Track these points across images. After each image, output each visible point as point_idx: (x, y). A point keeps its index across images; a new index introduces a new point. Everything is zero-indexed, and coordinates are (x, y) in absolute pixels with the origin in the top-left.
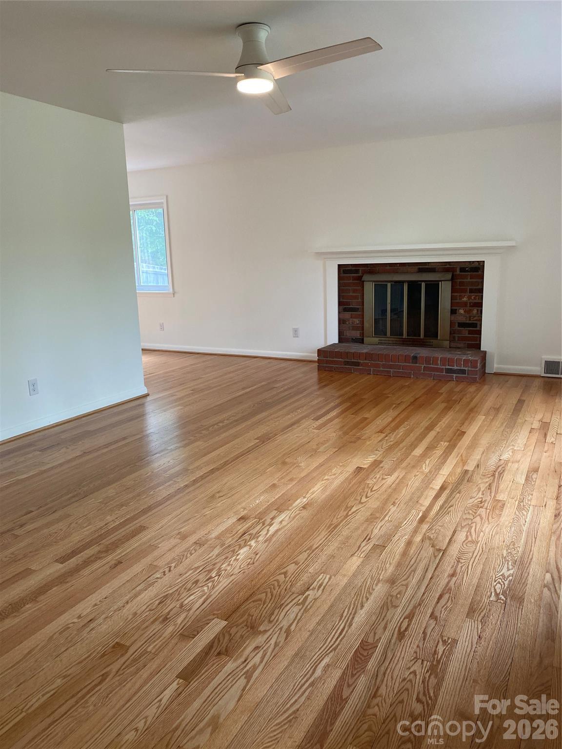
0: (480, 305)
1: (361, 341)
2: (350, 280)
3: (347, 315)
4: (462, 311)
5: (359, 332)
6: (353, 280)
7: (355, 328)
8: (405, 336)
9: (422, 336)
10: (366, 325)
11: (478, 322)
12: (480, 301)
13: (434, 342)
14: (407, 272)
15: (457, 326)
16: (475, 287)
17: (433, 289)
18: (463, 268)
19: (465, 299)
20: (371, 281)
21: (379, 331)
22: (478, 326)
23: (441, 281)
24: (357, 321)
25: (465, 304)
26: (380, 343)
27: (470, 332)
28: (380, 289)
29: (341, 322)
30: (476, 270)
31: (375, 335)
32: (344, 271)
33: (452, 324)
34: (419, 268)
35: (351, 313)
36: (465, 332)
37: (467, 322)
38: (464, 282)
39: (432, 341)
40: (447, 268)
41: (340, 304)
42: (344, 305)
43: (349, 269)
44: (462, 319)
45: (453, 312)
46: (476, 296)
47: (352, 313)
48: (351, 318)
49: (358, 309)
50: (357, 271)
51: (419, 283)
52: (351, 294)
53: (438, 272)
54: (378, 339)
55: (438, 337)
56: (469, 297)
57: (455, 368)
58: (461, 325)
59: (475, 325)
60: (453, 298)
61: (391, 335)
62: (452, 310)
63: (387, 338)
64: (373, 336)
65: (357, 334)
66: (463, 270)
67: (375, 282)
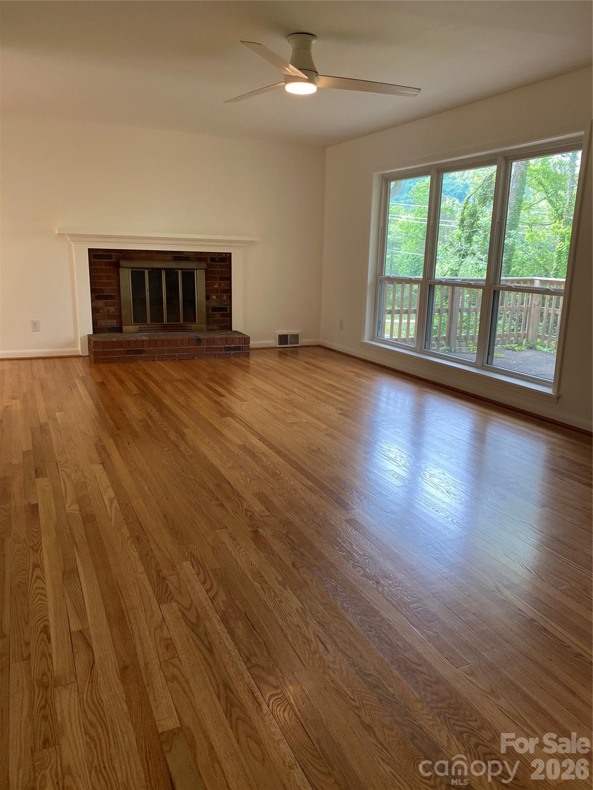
0: (230, 291)
1: (120, 330)
2: (102, 266)
3: (101, 303)
4: (214, 297)
5: (115, 321)
6: (105, 266)
7: (111, 317)
8: (165, 322)
9: (182, 321)
10: (124, 313)
11: (228, 307)
12: (229, 288)
13: (193, 326)
14: (163, 260)
15: (211, 310)
16: (224, 276)
17: (189, 276)
18: (214, 258)
19: (216, 286)
20: (127, 268)
21: (139, 318)
22: (228, 310)
23: (196, 269)
24: (112, 309)
25: (216, 291)
26: (140, 331)
27: (222, 315)
28: (137, 277)
29: (95, 310)
30: (224, 260)
31: (134, 322)
32: (95, 256)
33: (207, 308)
34: (175, 257)
35: (104, 301)
36: (217, 316)
37: (220, 306)
38: (214, 271)
39: (190, 325)
40: (200, 257)
41: (93, 291)
42: (97, 293)
43: (101, 253)
44: (215, 304)
45: (208, 298)
46: (225, 283)
47: (106, 301)
48: (106, 306)
49: (113, 296)
50: (110, 257)
51: (176, 271)
52: (104, 281)
53: (192, 261)
54: (138, 326)
55: (196, 321)
56: (220, 285)
57: (233, 346)
58: (214, 309)
59: (225, 309)
60: (207, 285)
61: (151, 322)
62: (206, 296)
63: (147, 324)
64: (133, 324)
65: (113, 323)
66: (213, 260)
67: (132, 268)
